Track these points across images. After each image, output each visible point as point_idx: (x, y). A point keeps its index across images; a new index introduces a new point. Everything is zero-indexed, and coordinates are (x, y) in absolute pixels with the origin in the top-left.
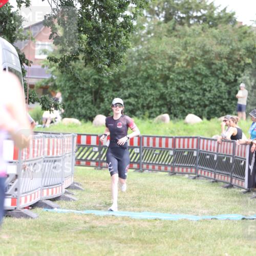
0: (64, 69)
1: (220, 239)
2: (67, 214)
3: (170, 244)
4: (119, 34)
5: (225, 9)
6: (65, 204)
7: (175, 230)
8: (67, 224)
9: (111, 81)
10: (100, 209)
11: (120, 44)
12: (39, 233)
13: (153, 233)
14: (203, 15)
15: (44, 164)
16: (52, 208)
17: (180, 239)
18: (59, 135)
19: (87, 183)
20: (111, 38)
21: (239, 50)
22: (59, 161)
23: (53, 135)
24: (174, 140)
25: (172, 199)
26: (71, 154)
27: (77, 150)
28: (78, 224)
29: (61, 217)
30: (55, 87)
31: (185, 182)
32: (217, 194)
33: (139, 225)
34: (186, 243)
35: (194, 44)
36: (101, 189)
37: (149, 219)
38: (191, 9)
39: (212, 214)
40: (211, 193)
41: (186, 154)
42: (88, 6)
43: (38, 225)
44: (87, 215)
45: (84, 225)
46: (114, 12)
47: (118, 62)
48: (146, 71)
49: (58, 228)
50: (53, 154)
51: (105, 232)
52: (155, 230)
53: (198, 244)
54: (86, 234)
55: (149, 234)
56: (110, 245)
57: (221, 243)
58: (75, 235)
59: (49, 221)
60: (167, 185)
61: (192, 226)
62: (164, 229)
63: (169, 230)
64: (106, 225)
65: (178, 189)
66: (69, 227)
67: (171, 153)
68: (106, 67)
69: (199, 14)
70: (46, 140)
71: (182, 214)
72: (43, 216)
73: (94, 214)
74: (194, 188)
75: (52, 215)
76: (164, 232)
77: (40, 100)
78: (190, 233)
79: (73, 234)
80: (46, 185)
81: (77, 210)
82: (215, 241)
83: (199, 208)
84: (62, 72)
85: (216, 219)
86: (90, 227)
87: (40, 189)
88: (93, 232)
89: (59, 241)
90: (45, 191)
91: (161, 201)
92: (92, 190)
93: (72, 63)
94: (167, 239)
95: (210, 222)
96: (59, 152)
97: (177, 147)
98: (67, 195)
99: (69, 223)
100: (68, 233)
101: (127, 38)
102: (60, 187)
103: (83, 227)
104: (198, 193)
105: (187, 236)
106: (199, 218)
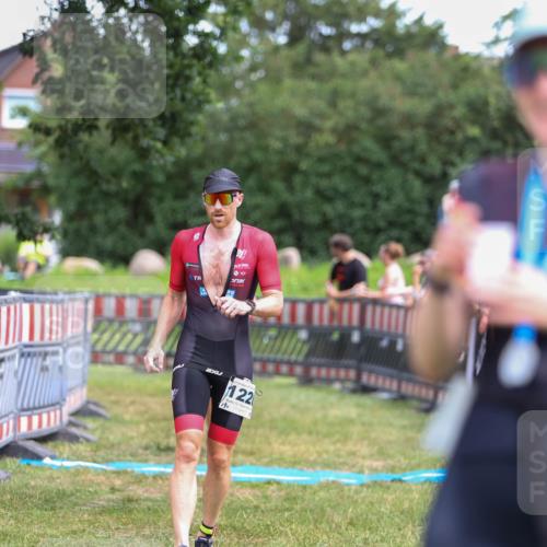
0: (66, 150)
1: (410, 526)
2: (72, 471)
3: (301, 538)
4: (187, 72)
5: (421, 18)
6: (67, 448)
7: (311, 505)
8: (72, 494)
9: (169, 177)
10: (146, 461)
11: (189, 96)
12: (10, 514)
13: (262, 511)
14: (374, 31)
15: (23, 360)
16: (39, 458)
17: (323, 525)
18: (54, 297)
19: (116, 403)
20: (171, 82)
21: (451, 106)
22: (55, 353)
23: (41, 297)
24: (310, 305)
25: (305, 436)
26: (81, 338)
27: (95, 330)
28: (96, 492)
29: (58, 478)
30: (46, 190)
31: (333, 399)
32: (404, 427)
33: (232, 495)
34: (336, 535)
35: (353, 95)
36: (146, 416)
37: (253, 481)
38: (345, 16)
39: (393, 470)
40: (391, 425)
41: (336, 336)
42: (117, 11)
43: (9, 497)
44: (118, 473)
45: (111, 496)
46: (176, 24)
47: (185, 135)
48: (246, 153)
49: (54, 502)
50: (42, 337)
51: (156, 511)
52: (268, 505)
53: (363, 536)
54: (115, 515)
55: (255, 516)
56: (167, 539)
57: (413, 533)
58: (90, 518)
59: (33, 488)
60: (294, 407)
61: (348, 497)
62: (287, 505)
63: (298, 507)
64: (158, 496)
65: (319, 415)
66: (75, 500)
67: (303, 335)
68: (159, 145)
69: (363, 28)
70: (26, 307)
71: (328, 471)
72: (20, 475)
73: (133, 472)
74: (353, 412)
75: (40, 473)
76: (288, 510)
77: (13, 219)
78: (345, 511)
79: (86, 516)
80: (25, 406)
81: (95, 462)
82: (400, 529)
83: (364, 458)
84: (62, 157)
85: (400, 481)
86: (123, 501)
87: (12, 416)
88: (130, 511)
89: (55, 532)
90: (24, 421)
91: (280, 441)
92: (127, 417)
93: (84, 137)
94: (294, 527)
95: (388, 488)
96: (54, 332)
97: (316, 322)
98: (74, 430)
99: (77, 491)
100: (74, 512)
101: (204, 82)
102: (58, 412)
103: (109, 500)
104: (363, 424)
105: (337, 519)
106: (366, 478)
